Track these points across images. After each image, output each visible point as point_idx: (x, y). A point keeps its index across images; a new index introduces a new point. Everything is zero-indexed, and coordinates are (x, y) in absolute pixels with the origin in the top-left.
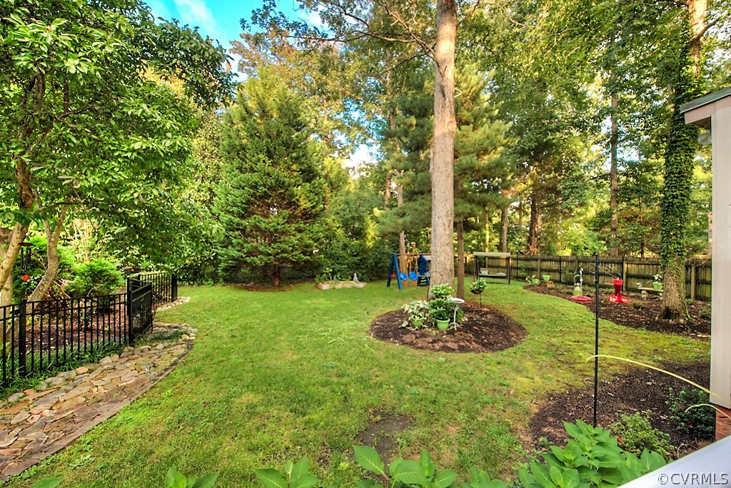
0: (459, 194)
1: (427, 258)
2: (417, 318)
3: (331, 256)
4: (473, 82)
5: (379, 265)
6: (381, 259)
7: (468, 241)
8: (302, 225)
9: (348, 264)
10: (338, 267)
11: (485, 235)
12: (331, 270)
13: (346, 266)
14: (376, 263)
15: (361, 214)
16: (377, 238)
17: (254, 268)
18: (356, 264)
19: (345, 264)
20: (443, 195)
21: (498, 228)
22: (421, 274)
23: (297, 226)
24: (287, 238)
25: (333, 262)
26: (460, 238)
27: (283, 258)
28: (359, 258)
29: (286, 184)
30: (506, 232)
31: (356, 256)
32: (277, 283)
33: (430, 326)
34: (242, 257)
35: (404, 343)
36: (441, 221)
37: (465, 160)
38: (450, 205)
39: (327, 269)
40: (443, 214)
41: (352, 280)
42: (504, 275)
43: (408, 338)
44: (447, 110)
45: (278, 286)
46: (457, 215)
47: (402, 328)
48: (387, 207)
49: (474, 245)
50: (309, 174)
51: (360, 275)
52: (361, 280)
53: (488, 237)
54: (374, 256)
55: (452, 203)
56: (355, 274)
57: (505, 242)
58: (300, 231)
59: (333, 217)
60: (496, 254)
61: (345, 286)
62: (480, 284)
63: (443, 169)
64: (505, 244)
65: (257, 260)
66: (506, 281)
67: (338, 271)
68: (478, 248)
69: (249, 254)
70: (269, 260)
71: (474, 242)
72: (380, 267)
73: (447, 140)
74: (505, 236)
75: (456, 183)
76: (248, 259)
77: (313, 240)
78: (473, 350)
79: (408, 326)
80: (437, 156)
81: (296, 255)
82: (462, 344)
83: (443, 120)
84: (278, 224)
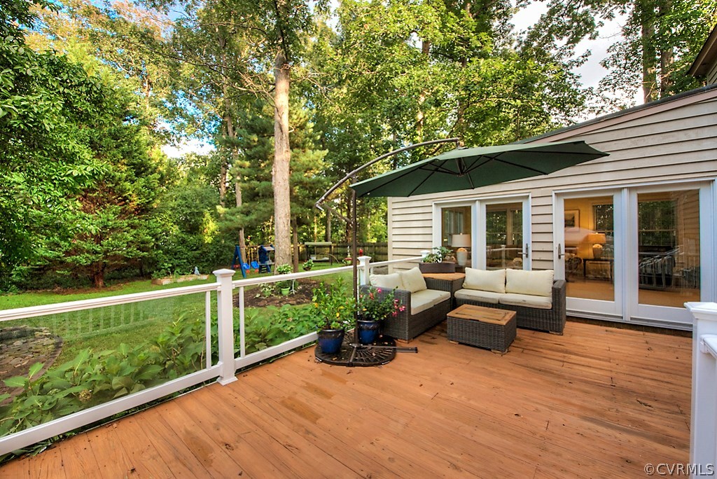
0: (293, 199)
1: (268, 248)
2: (267, 290)
3: (167, 252)
4: (302, 116)
5: (221, 258)
6: (222, 252)
7: (300, 234)
8: (137, 221)
9: (187, 259)
10: (177, 262)
11: (313, 228)
12: (170, 265)
13: (185, 261)
14: (218, 256)
15: (202, 209)
16: (216, 232)
17: (76, 268)
18: (195, 258)
19: (184, 259)
20: (283, 202)
21: (324, 221)
22: (262, 263)
23: (130, 222)
24: (119, 235)
25: (171, 257)
26: (294, 231)
27: (115, 255)
28: (199, 252)
29: (117, 178)
30: (330, 225)
31: (195, 250)
32: (101, 284)
33: (276, 294)
34: (59, 257)
35: (259, 306)
36: (281, 221)
37: (297, 176)
38: (287, 210)
39: (166, 264)
40: (283, 215)
41: (193, 273)
42: (327, 259)
43: (262, 303)
44: (284, 142)
45: (103, 287)
46: (292, 215)
47: (256, 298)
48: (223, 201)
49: (305, 237)
50: (141, 169)
51: (201, 268)
52: (202, 273)
53: (316, 231)
54: (215, 250)
55: (289, 206)
56: (196, 268)
57: (330, 233)
58: (133, 227)
59: (170, 213)
60: (323, 243)
61: (187, 279)
62: (309, 263)
63: (282, 183)
64: (330, 235)
65: (82, 259)
66: (329, 264)
67: (177, 265)
68: (307, 239)
69: (68, 253)
70: (98, 258)
71: (305, 234)
72: (222, 260)
73: (285, 163)
74: (330, 229)
75: (291, 191)
76: (69, 259)
77: (150, 235)
78: (306, 303)
79: (260, 296)
80: (277, 174)
81: (131, 252)
82: (298, 301)
83: (281, 149)
84: (108, 220)
